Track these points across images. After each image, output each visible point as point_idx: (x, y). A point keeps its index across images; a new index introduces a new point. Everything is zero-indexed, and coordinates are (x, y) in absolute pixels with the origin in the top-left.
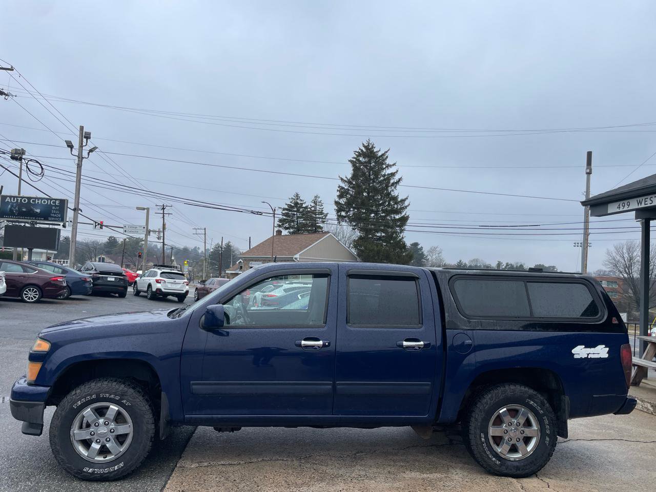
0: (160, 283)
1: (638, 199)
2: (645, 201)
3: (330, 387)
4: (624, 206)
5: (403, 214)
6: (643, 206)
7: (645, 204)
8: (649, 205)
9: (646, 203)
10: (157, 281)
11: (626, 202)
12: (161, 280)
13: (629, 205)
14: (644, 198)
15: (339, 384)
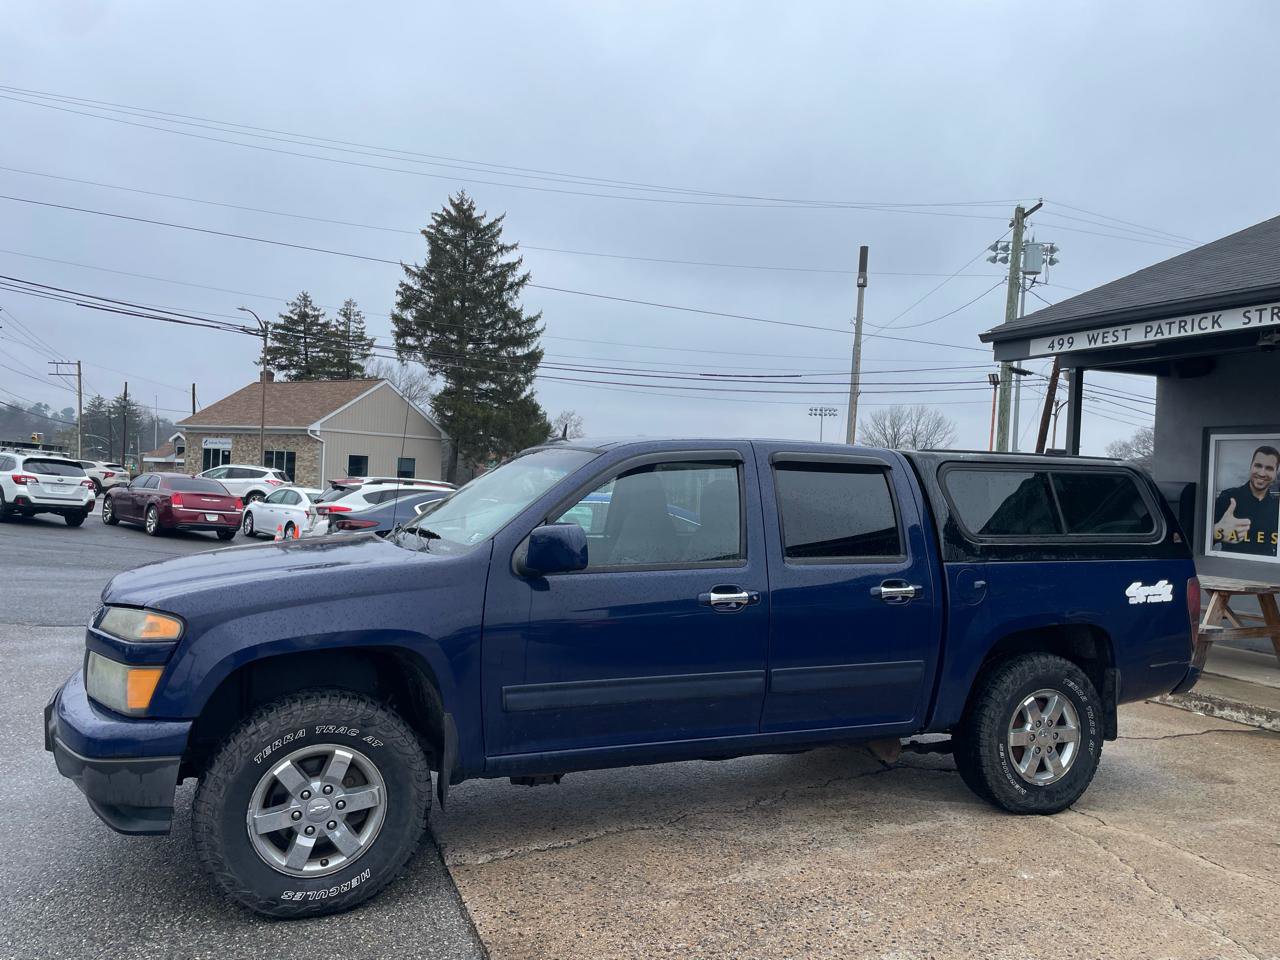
0: (25, 483)
1: (1091, 333)
2: (1104, 337)
3: (761, 680)
4: (1062, 345)
5: (532, 347)
6: (1099, 344)
7: (1103, 342)
8: (1111, 344)
9: (1105, 340)
10: (17, 480)
11: (1066, 337)
12: (26, 477)
13: (1072, 343)
14: (1101, 331)
15: (777, 673)
